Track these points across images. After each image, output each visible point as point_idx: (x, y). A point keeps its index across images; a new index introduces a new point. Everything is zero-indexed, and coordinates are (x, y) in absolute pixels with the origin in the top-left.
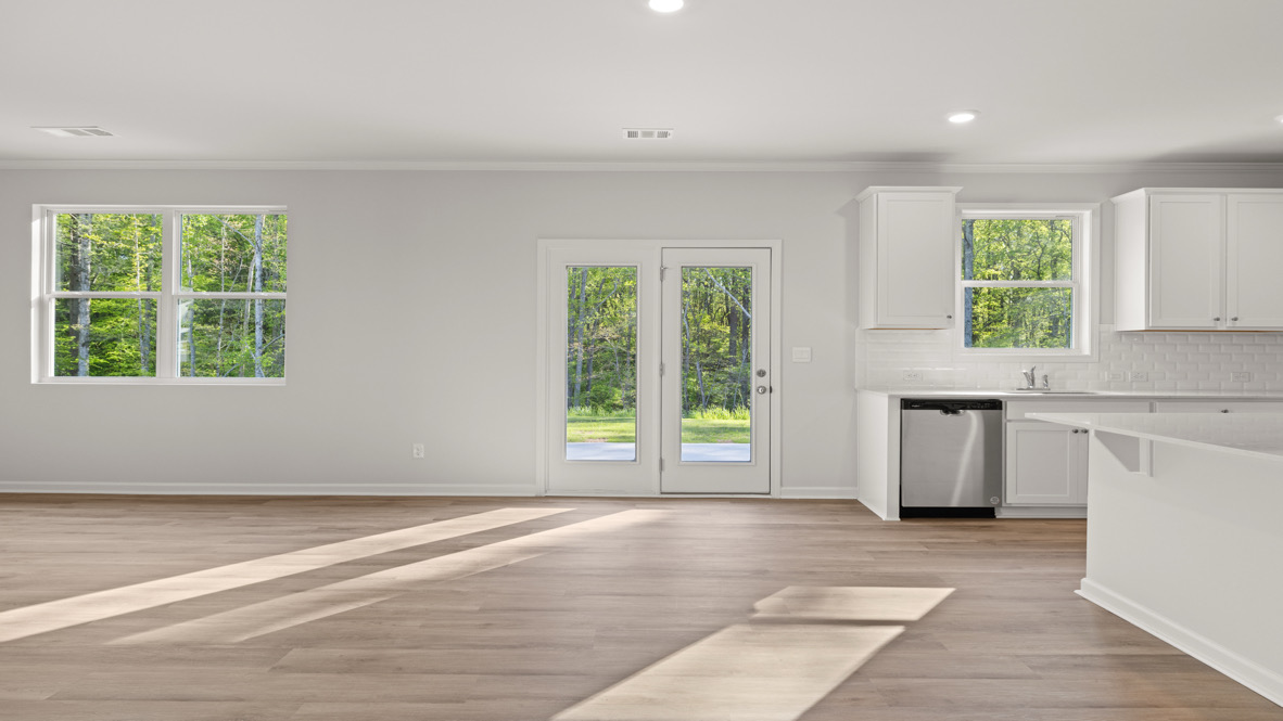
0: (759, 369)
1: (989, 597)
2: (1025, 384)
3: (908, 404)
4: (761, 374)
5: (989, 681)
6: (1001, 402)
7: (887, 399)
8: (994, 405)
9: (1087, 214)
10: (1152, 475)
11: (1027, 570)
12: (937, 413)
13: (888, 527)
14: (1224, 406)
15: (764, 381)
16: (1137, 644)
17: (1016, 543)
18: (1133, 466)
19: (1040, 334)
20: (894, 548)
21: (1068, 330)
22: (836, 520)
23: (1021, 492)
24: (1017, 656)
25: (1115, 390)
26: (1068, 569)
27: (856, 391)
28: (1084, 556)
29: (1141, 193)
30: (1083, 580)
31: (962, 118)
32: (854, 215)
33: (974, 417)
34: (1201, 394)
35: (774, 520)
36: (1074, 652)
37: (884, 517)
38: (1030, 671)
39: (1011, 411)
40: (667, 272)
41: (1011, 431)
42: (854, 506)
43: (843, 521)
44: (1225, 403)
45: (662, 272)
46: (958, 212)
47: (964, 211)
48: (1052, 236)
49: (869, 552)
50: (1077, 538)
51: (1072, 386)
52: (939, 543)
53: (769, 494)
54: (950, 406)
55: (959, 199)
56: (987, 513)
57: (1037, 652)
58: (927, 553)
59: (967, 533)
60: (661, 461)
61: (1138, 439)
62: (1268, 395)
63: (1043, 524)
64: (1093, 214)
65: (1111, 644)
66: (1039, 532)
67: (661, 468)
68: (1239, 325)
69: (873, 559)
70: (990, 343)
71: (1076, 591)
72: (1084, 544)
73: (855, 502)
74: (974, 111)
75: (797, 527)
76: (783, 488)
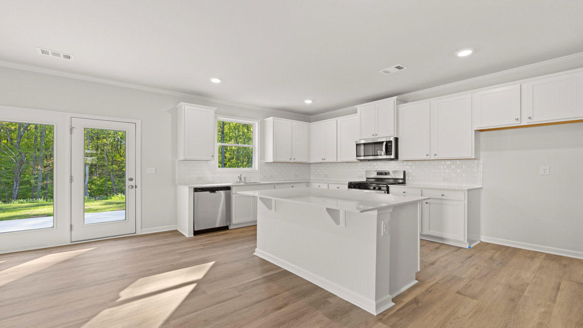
0: (129, 177)
1: (225, 263)
2: (238, 180)
3: (196, 190)
4: (131, 179)
5: (222, 303)
6: (230, 187)
7: (188, 189)
8: (228, 188)
9: (257, 124)
10: (275, 211)
11: (238, 248)
12: (208, 193)
13: (189, 240)
14: (292, 185)
15: (132, 183)
16: (272, 270)
17: (235, 238)
18: (270, 208)
19: (245, 163)
20: (189, 249)
21: (252, 162)
22: (166, 241)
23: (237, 219)
24: (234, 288)
25: (265, 181)
26: (252, 245)
27: (176, 185)
28: (256, 239)
29: (271, 118)
30: (256, 249)
31: (216, 81)
32: (175, 114)
33: (222, 193)
34: (287, 182)
35: (136, 246)
36: (253, 280)
37: (187, 236)
38: (238, 293)
39: (234, 190)
40: (74, 130)
41: (234, 197)
42: (176, 233)
43: (169, 240)
44: (292, 184)
45: (71, 130)
46: (216, 117)
47: (218, 118)
48: (248, 133)
49: (179, 253)
50: (254, 232)
51: (253, 181)
52: (208, 243)
53: (135, 233)
54: (213, 190)
55: (216, 113)
56: (226, 228)
57: (241, 284)
58: (203, 249)
59: (218, 237)
60: (71, 226)
61: (271, 200)
62: (302, 181)
63: (244, 229)
64: (259, 124)
65: (264, 273)
66: (243, 232)
67: (71, 230)
68: (296, 161)
69: (180, 257)
70: (230, 166)
71: (254, 254)
72: (256, 235)
73: (176, 231)
74: (220, 79)
75: (147, 247)
76: (142, 230)
